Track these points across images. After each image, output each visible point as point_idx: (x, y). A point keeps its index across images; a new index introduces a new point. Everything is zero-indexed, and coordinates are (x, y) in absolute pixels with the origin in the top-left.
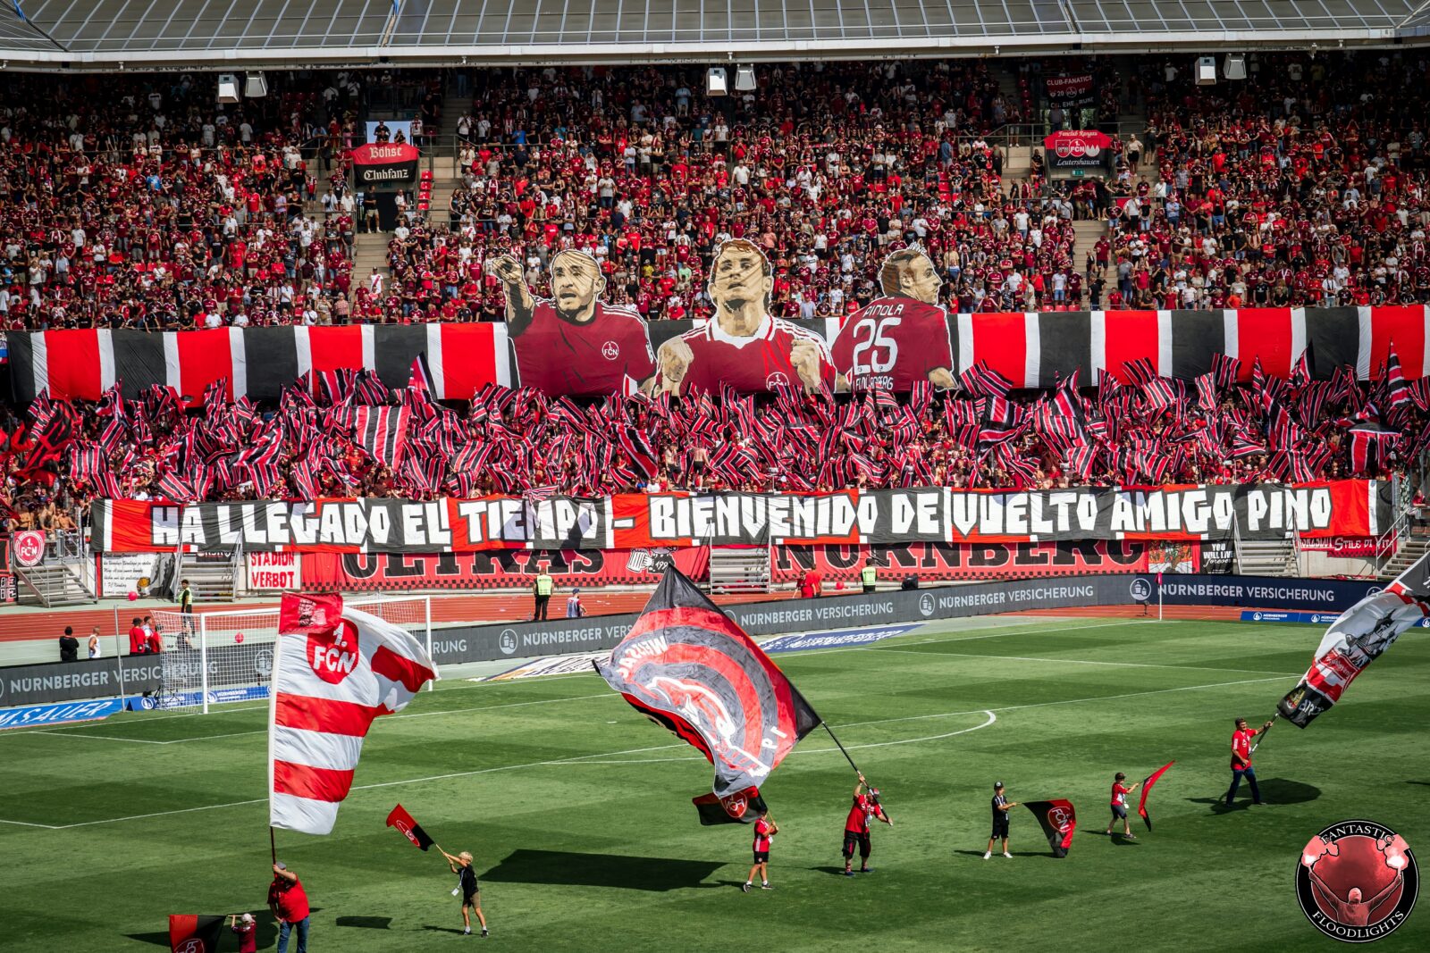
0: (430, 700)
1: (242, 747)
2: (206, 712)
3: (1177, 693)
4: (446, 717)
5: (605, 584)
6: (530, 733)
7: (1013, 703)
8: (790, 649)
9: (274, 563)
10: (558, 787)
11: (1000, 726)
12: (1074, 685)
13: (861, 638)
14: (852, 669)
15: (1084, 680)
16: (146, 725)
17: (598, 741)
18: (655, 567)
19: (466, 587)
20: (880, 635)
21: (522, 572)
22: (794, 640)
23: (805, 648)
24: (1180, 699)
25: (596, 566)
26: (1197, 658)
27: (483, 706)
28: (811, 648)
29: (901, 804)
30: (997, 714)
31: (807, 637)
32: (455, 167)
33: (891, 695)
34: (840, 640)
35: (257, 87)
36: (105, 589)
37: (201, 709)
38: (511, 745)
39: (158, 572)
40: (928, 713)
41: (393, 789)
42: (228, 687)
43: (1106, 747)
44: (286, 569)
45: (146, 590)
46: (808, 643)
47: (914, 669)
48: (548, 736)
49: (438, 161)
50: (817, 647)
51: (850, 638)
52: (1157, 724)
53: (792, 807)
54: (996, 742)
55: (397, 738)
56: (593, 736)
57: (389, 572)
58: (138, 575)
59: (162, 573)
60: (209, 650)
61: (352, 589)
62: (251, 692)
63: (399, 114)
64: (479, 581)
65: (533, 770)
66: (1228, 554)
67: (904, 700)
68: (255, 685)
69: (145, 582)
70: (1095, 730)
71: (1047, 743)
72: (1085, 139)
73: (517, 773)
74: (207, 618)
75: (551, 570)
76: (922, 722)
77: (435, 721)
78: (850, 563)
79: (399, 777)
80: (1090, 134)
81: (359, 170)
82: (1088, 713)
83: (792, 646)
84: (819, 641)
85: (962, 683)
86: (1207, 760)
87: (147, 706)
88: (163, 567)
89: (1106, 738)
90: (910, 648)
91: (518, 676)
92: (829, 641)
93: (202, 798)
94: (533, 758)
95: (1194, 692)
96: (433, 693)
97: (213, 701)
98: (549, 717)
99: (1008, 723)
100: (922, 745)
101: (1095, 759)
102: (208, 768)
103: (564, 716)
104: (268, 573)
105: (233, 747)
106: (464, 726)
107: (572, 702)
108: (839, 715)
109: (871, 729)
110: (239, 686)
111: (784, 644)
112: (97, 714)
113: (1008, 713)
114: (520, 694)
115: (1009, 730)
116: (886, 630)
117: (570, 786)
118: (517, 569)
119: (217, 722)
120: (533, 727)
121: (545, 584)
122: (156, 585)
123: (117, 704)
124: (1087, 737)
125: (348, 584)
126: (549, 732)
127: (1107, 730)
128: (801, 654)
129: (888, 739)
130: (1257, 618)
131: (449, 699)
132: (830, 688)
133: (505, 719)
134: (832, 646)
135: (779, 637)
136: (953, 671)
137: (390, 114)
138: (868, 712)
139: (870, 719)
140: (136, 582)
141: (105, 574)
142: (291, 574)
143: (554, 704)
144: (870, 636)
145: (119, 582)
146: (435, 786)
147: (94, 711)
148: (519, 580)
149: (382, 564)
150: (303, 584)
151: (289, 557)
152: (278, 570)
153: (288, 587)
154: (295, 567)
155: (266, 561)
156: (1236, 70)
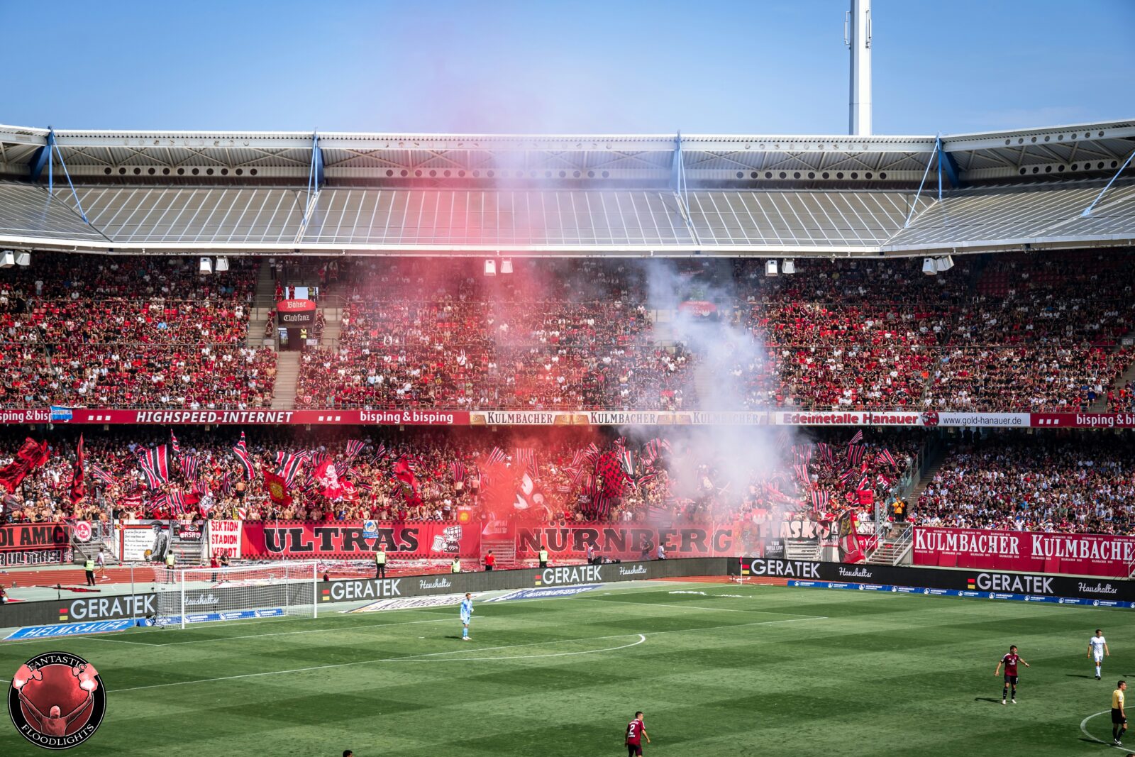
0: (315, 623)
1: (204, 648)
2: (183, 628)
3: (751, 626)
4: (324, 633)
5: (418, 558)
6: (373, 643)
7: (655, 631)
8: (526, 598)
9: (225, 542)
10: (390, 674)
11: (647, 643)
12: (690, 621)
13: (568, 592)
14: (562, 610)
15: (697, 618)
16: (148, 634)
17: (414, 648)
18: (448, 549)
19: (338, 558)
20: (579, 590)
21: (370, 550)
22: (528, 592)
23: (535, 597)
24: (752, 630)
25: (414, 548)
26: (762, 607)
27: (345, 627)
28: (538, 597)
29: (589, 688)
30: (646, 637)
31: (536, 591)
32: (337, 314)
33: (585, 625)
34: (555, 593)
35: (222, 266)
36: (125, 556)
37: (181, 625)
38: (362, 650)
39: (157, 547)
40: (606, 636)
41: (293, 674)
42: (197, 613)
43: (709, 656)
44: (232, 546)
45: (150, 557)
46: (536, 594)
47: (599, 610)
48: (383, 645)
49: (326, 310)
50: (542, 597)
51: (561, 592)
52: (739, 644)
53: (526, 688)
54: (645, 653)
55: (295, 645)
56: (410, 645)
57: (292, 549)
58: (145, 548)
59: (159, 547)
60: (186, 592)
61: (270, 558)
62: (210, 617)
63: (305, 283)
64: (345, 555)
65: (375, 664)
66: (781, 547)
67: (592, 628)
68: (212, 613)
69: (149, 552)
70: (703, 646)
71: (675, 654)
73: (366, 666)
74: (186, 573)
75: (387, 549)
76: (602, 640)
77: (318, 635)
78: (562, 548)
79: (297, 668)
80: (704, 303)
81: (281, 314)
82: (699, 637)
83: (528, 596)
84: (543, 593)
85: (625, 619)
86: (767, 665)
87: (149, 624)
88: (160, 544)
89: (709, 651)
90: (596, 598)
91: (365, 610)
92: (548, 593)
93: (180, 678)
94: (375, 658)
95: (760, 626)
96: (317, 619)
97: (188, 621)
98: (385, 634)
99: (653, 642)
100: (602, 653)
101: (702, 663)
102: (184, 660)
103: (393, 634)
105: (199, 648)
106: (335, 638)
107: (398, 626)
108: (554, 636)
109: (572, 643)
110: (204, 613)
111: (523, 594)
112: (120, 628)
113: (652, 636)
114: (369, 621)
115: (653, 646)
116: (582, 587)
117: (396, 674)
118: (367, 548)
119: (189, 634)
120: (375, 640)
121: (381, 557)
122: (156, 554)
123: (131, 622)
124: (698, 650)
125: (268, 555)
126: (384, 643)
127: (710, 647)
128: (532, 600)
129: (583, 650)
130: (797, 584)
131: (327, 623)
132: (547, 620)
133: (360, 635)
134: (550, 596)
135: (520, 590)
136: (621, 612)
137: (300, 283)
138: (569, 634)
139: (573, 638)
141: (125, 547)
142: (235, 549)
143: (388, 627)
144: (573, 591)
145: (133, 552)
146: (318, 673)
147: (117, 626)
148: (369, 555)
149: (289, 544)
150: (242, 555)
151: (234, 539)
152: (227, 546)
153: (233, 556)
154: (238, 545)
155: (221, 541)
156: (789, 268)
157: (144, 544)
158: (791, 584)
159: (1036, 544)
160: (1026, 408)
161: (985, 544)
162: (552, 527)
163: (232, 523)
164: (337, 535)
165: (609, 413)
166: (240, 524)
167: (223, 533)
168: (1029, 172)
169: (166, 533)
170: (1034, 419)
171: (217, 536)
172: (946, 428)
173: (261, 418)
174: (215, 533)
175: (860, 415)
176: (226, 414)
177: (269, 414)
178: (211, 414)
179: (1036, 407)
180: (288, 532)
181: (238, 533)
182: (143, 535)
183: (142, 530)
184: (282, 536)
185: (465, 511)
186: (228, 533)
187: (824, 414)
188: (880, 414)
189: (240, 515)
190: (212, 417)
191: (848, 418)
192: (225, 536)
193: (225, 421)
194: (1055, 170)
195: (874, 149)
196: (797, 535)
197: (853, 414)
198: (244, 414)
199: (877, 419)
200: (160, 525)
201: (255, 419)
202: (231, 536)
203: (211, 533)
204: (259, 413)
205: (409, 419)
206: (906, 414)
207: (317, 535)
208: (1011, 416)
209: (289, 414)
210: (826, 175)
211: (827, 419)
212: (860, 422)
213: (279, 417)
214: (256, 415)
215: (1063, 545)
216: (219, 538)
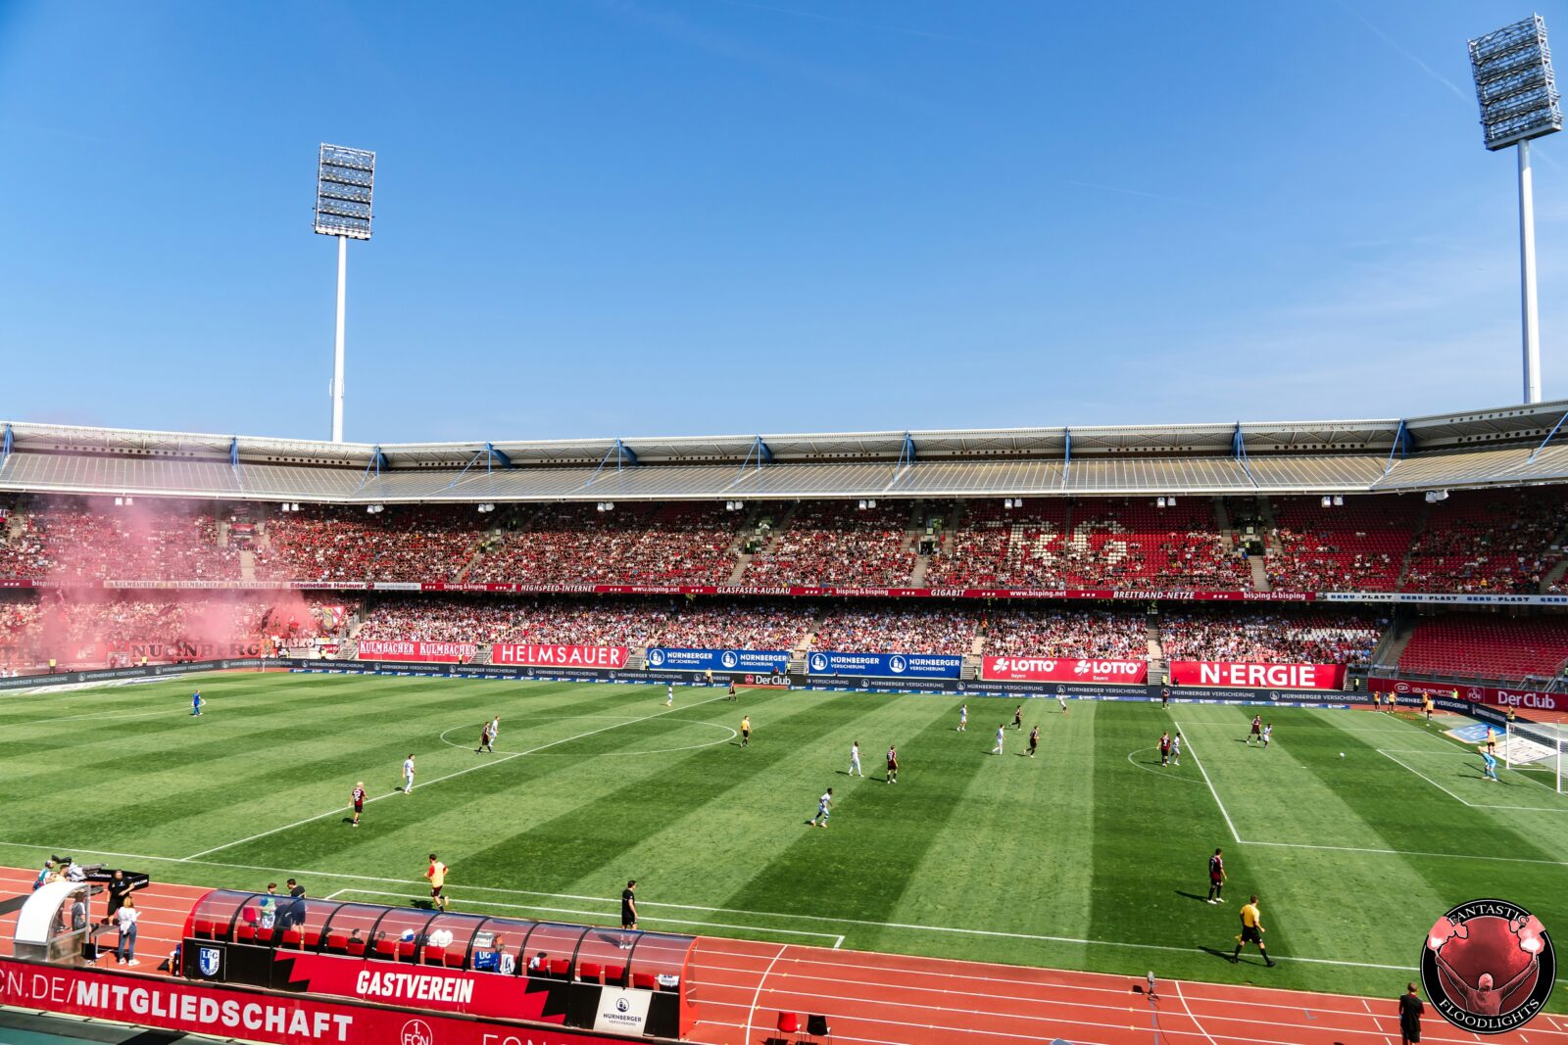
156: (295, 508)
158: (292, 671)
159: (422, 648)
160: (418, 580)
161: (397, 648)
165: (189, 582)
168: (424, 465)
170: (423, 586)
172: (378, 591)
175: (332, 583)
179: (425, 580)
187: (313, 583)
188: (343, 583)
191: (325, 585)
194: (436, 465)
195: (343, 451)
196: (296, 645)
197: (329, 583)
199: (342, 586)
206: (357, 583)
208: (412, 584)
210: (317, 461)
211: (314, 585)
212: (332, 587)
215: (436, 648)
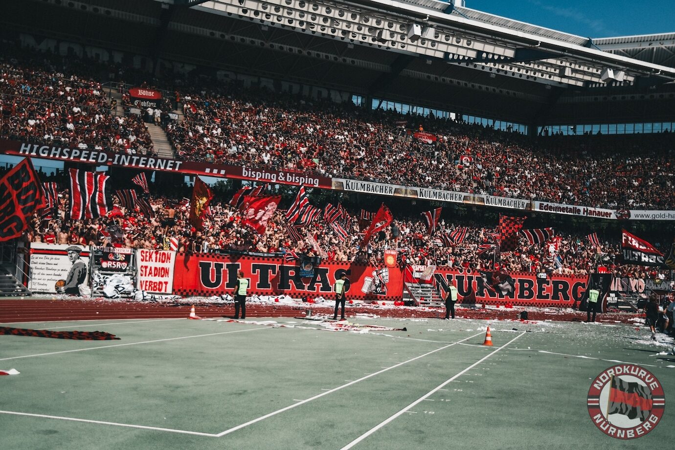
9: (155, 275)
18: (376, 291)
21: (306, 289)
36: (30, 286)
39: (72, 277)
44: (163, 280)
45: (63, 289)
57: (228, 285)
58: (59, 278)
59: (75, 277)
66: (616, 299)
69: (62, 283)
72: (428, 136)
75: (322, 289)
88: (76, 273)
104: (150, 282)
122: (69, 286)
125: (202, 291)
140: (55, 282)
141: (30, 277)
142: (166, 283)
145: (42, 282)
149: (225, 280)
150: (173, 290)
151: (166, 271)
152: (157, 279)
153: (163, 291)
154: (170, 279)
155: (150, 273)
157: (57, 273)
162: (461, 274)
163: (164, 254)
164: (274, 273)
166: (173, 255)
167: (153, 264)
169: (85, 260)
171: (146, 267)
173: (152, 164)
174: (145, 264)
176: (117, 156)
177: (159, 161)
178: (101, 154)
180: (225, 267)
181: (170, 265)
182: (53, 261)
183: (54, 256)
184: (219, 272)
185: (390, 255)
186: (160, 265)
187: (562, 206)
188: (592, 209)
189: (172, 245)
190: (103, 157)
191: (575, 210)
192: (156, 268)
193: (115, 162)
196: (626, 289)
197: (578, 207)
198: (135, 158)
199: (591, 212)
200: (78, 251)
201: (146, 164)
202: (163, 268)
203: (139, 263)
204: (150, 159)
205: (283, 179)
206: (605, 211)
207: (254, 272)
209: (178, 163)
211: (563, 209)
213: (169, 164)
214: (147, 161)
216: (148, 270)
